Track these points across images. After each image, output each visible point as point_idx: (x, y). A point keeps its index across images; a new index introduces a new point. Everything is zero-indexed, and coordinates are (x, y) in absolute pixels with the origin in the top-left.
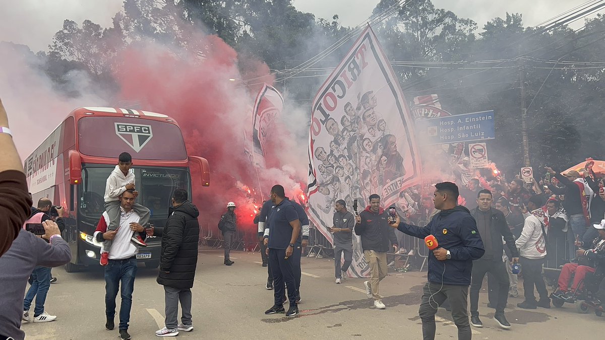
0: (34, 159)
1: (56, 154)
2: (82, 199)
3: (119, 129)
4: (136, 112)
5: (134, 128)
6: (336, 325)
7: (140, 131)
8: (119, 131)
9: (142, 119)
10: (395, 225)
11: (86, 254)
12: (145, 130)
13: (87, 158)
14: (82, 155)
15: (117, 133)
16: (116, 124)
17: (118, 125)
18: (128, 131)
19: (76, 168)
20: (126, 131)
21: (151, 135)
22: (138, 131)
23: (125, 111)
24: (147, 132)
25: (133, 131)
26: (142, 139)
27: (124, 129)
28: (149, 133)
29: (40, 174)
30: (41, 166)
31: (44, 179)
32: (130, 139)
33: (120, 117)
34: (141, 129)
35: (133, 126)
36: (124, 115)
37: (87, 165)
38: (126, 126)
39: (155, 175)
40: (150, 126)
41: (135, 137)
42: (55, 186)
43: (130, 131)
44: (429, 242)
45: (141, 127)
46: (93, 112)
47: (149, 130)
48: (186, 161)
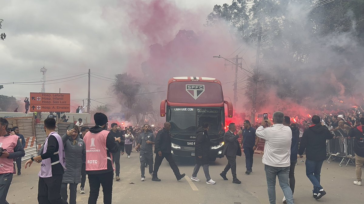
4: (198, 78)
5: (195, 87)
8: (187, 89)
9: (201, 82)
12: (201, 87)
13: (171, 104)
14: (169, 102)
15: (187, 90)
16: (186, 85)
17: (187, 86)
19: (163, 109)
20: (191, 89)
21: (204, 90)
22: (197, 89)
24: (202, 88)
25: (195, 88)
26: (199, 92)
27: (190, 87)
28: (203, 89)
32: (192, 93)
34: (199, 87)
35: (195, 86)
36: (191, 80)
37: (171, 107)
38: (191, 86)
39: (204, 111)
40: (204, 85)
41: (195, 91)
43: (193, 88)
45: (199, 86)
46: (176, 80)
48: (222, 103)
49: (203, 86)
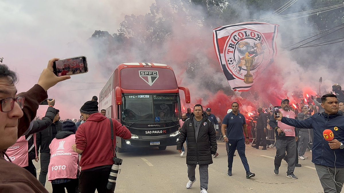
0: (103, 92)
1: (111, 89)
2: (123, 113)
3: (141, 74)
4: (150, 64)
7: (152, 74)
9: (153, 67)
11: (125, 143)
12: (155, 73)
13: (125, 91)
14: (122, 89)
15: (140, 76)
17: (140, 72)
18: (146, 74)
19: (119, 96)
20: (145, 75)
21: (158, 76)
22: (151, 75)
23: (144, 64)
24: (156, 74)
25: (148, 74)
26: (153, 79)
27: (144, 73)
28: (157, 75)
29: (106, 100)
30: (106, 96)
31: (107, 103)
32: (147, 79)
33: (141, 67)
34: (152, 73)
35: (148, 72)
36: (144, 66)
37: (125, 94)
38: (145, 72)
39: (160, 98)
40: (157, 71)
41: (149, 77)
42: (111, 106)
43: (147, 75)
44: (326, 136)
45: (153, 72)
46: (128, 66)
47: (157, 73)
48: (177, 89)
49: (156, 72)
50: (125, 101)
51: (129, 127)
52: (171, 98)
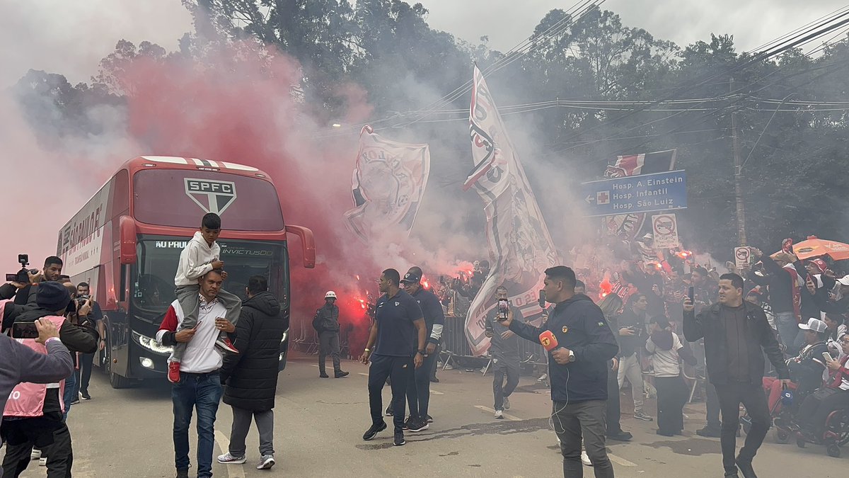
0: (72, 229)
1: (102, 222)
2: (137, 285)
3: (190, 187)
4: (214, 164)
5: (211, 186)
6: (452, 453)
7: (220, 190)
8: (190, 189)
9: (222, 173)
10: (507, 323)
11: (140, 363)
12: (226, 188)
14: (139, 224)
15: (188, 192)
16: (186, 180)
17: (189, 182)
18: (203, 189)
19: (130, 242)
20: (200, 190)
21: (235, 196)
22: (216, 191)
23: (198, 162)
24: (229, 191)
25: (210, 190)
26: (222, 202)
27: (198, 186)
28: (232, 193)
29: (81, 249)
30: (81, 239)
31: (85, 256)
32: (205, 201)
33: (192, 170)
34: (220, 187)
35: (210, 183)
36: (198, 167)
37: (145, 237)
38: (200, 182)
39: (238, 252)
40: (233, 184)
41: (212, 198)
42: (100, 266)
43: (206, 190)
44: (545, 341)
45: (221, 184)
46: (155, 164)
47: (231, 188)
48: (282, 232)
49: (231, 185)
50: (144, 254)
51: (151, 322)
52: (266, 253)
